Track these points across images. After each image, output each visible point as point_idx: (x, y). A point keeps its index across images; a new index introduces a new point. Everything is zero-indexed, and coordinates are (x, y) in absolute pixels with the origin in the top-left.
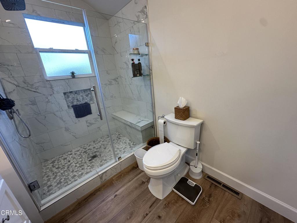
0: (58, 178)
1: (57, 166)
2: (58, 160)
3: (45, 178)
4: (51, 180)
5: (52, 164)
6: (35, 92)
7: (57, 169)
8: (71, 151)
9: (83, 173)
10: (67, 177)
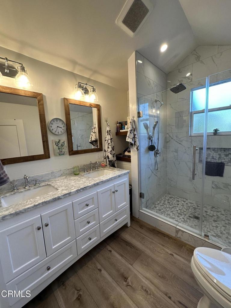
0: (162, 207)
1: (169, 201)
2: (174, 199)
3: (158, 202)
4: (159, 205)
5: (169, 198)
6: (179, 143)
7: (168, 202)
8: (186, 200)
9: (175, 218)
10: (165, 211)
